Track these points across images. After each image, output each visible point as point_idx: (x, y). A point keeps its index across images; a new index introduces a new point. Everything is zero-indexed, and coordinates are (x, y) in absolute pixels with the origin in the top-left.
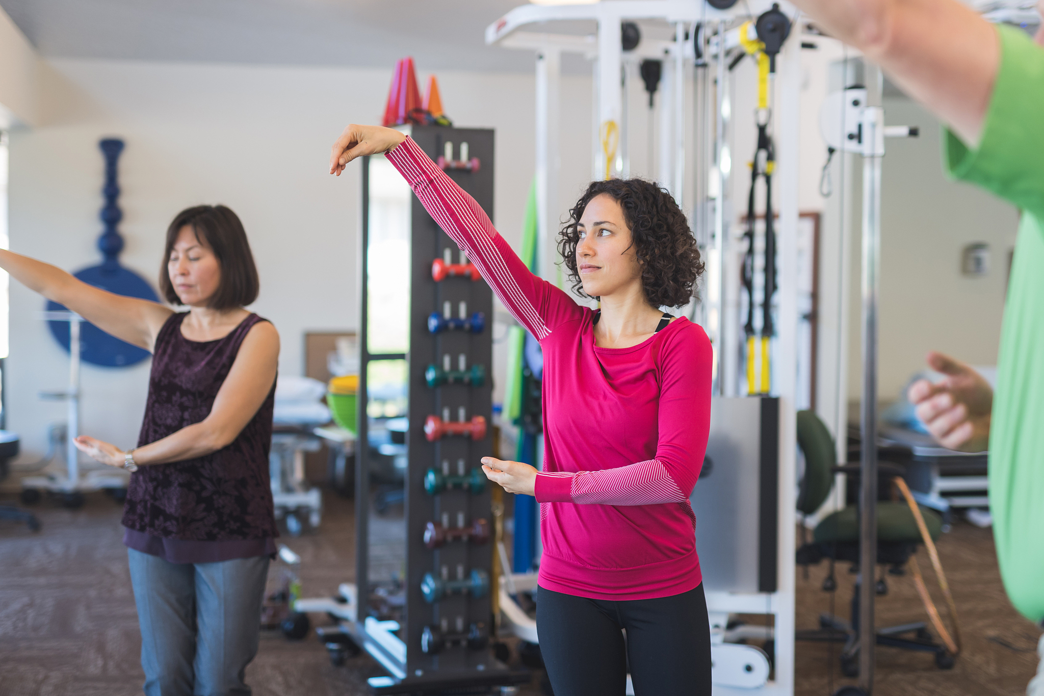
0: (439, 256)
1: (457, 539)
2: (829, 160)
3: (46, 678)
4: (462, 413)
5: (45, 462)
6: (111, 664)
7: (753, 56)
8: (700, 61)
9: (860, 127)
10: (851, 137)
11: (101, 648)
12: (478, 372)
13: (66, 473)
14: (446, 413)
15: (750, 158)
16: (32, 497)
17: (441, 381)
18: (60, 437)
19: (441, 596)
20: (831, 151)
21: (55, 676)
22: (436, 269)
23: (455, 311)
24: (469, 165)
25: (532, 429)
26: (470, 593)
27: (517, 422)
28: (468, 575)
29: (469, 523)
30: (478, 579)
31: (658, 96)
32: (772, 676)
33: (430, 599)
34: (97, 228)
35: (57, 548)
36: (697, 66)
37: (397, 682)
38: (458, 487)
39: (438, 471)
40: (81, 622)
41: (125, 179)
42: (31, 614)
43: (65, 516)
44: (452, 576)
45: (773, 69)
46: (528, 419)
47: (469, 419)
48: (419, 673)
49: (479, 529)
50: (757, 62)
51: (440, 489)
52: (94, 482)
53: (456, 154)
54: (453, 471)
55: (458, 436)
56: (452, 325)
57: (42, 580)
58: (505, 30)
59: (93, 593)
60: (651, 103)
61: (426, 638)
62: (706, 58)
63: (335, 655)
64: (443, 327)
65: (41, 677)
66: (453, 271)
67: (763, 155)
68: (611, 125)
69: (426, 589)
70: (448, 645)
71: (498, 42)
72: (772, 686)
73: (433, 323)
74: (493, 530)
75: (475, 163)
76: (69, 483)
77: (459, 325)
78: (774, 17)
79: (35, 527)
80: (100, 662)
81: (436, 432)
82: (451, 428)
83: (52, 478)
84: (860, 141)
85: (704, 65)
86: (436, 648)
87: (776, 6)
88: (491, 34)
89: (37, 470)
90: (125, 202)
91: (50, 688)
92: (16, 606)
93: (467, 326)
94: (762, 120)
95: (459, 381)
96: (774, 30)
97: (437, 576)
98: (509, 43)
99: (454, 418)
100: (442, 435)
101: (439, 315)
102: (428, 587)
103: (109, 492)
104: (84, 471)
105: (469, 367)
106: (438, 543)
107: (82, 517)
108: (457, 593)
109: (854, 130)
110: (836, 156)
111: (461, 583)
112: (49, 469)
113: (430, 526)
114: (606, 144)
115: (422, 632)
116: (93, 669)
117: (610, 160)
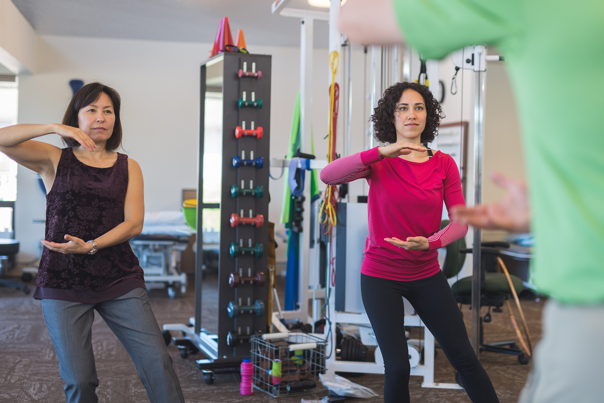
0: (240, 125)
1: (247, 282)
2: (456, 74)
3: (20, 361)
4: (251, 212)
9: (473, 55)
10: (468, 61)
12: (260, 190)
14: (242, 212)
15: (416, 78)
16: (28, 279)
17: (239, 194)
19: (237, 314)
20: (457, 69)
21: (25, 361)
22: (237, 132)
23: (247, 156)
24: (256, 75)
25: (296, 229)
26: (254, 312)
27: (288, 225)
28: (253, 303)
29: (254, 274)
30: (259, 306)
32: (422, 361)
33: (231, 315)
37: (213, 361)
38: (248, 253)
39: (237, 244)
40: (45, 336)
42: (17, 332)
44: (244, 303)
46: (294, 223)
47: (254, 216)
48: (225, 357)
49: (259, 278)
51: (238, 254)
53: (249, 68)
54: (246, 245)
55: (248, 225)
56: (245, 163)
57: (26, 317)
61: (229, 337)
63: (182, 352)
64: (240, 164)
65: (17, 361)
66: (246, 133)
67: (423, 76)
68: (335, 53)
69: (229, 310)
70: (242, 341)
71: (276, 13)
72: (421, 367)
73: (235, 162)
74: (268, 279)
75: (260, 73)
77: (250, 164)
80: (52, 355)
81: (235, 222)
82: (244, 221)
84: (473, 64)
86: (234, 343)
88: (274, 7)
91: (22, 366)
93: (254, 164)
95: (249, 194)
97: (236, 303)
98: (284, 14)
99: (246, 215)
100: (239, 224)
101: (239, 157)
102: (230, 309)
105: (255, 187)
106: (236, 285)
108: (247, 312)
109: (470, 57)
110: (460, 72)
111: (249, 307)
113: (232, 275)
114: (333, 64)
115: (227, 335)
116: (47, 358)
117: (335, 73)
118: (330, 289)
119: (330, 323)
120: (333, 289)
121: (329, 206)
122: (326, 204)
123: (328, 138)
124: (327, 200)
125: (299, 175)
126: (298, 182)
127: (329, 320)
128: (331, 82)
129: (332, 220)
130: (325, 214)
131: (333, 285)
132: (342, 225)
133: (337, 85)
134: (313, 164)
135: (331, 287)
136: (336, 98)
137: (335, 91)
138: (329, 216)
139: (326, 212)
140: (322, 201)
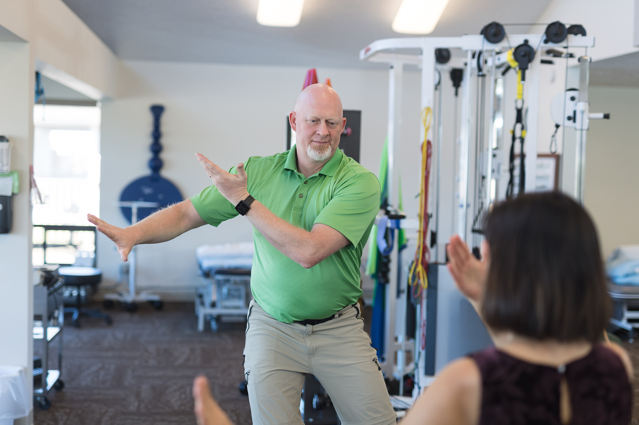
2: (556, 132)
3: (106, 412)
5: (117, 285)
6: (142, 405)
7: (515, 69)
8: (481, 73)
9: (575, 112)
10: (569, 118)
11: (138, 395)
13: (128, 291)
15: (511, 128)
16: (110, 305)
18: (126, 271)
20: (557, 126)
21: (111, 411)
25: (382, 281)
27: (374, 276)
31: (460, 90)
34: (148, 155)
35: (120, 335)
36: (479, 76)
40: (129, 380)
41: (165, 128)
42: (102, 373)
43: (126, 316)
45: (523, 78)
46: (380, 274)
48: (311, 420)
50: (517, 72)
52: (144, 297)
57: (110, 354)
58: (370, 53)
59: (137, 362)
60: (456, 94)
61: (315, 400)
62: (484, 71)
65: (103, 411)
67: (519, 126)
68: (428, 109)
70: (328, 405)
71: (366, 59)
75: (349, 130)
76: (129, 298)
78: (524, 48)
79: (109, 322)
83: (120, 294)
84: (574, 121)
85: (483, 76)
86: (321, 406)
87: (526, 41)
88: (362, 55)
89: (113, 289)
90: (164, 141)
91: (108, 418)
92: (94, 368)
94: (519, 106)
96: (524, 56)
98: (374, 59)
103: (151, 303)
104: (138, 291)
107: (136, 317)
109: (571, 115)
110: (560, 129)
112: (120, 289)
114: (425, 120)
115: (313, 397)
116: (132, 408)
117: (427, 130)
118: (419, 353)
119: (419, 388)
120: (423, 353)
121: (420, 268)
122: (417, 266)
123: (419, 198)
124: (417, 261)
125: (388, 234)
126: (387, 242)
127: (418, 384)
128: (423, 139)
129: (424, 282)
130: (415, 276)
131: (423, 348)
132: (433, 287)
133: (429, 143)
134: (404, 224)
135: (421, 350)
136: (428, 156)
137: (428, 149)
138: (419, 278)
139: (416, 273)
140: (413, 262)
